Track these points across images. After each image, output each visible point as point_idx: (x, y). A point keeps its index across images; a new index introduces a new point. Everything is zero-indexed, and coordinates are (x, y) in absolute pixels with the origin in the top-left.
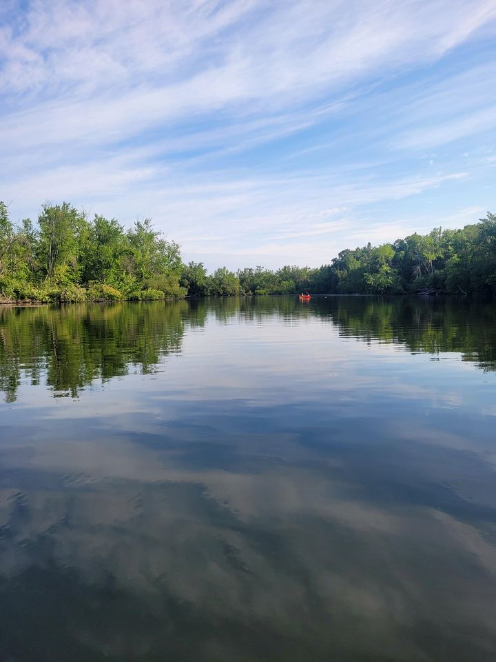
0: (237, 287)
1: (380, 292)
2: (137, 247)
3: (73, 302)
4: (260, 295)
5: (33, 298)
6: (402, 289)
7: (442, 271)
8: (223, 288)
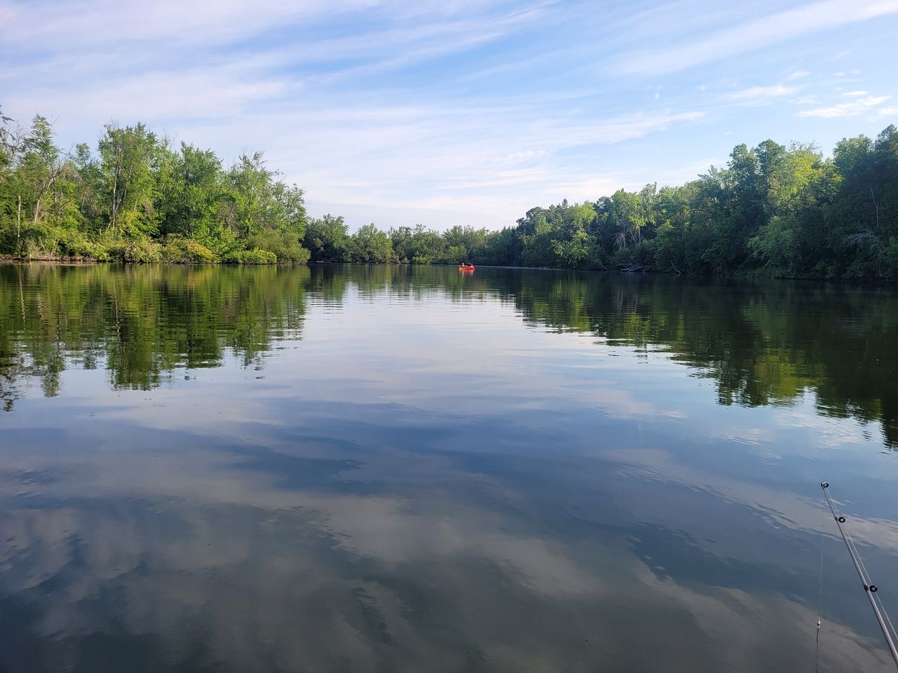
0: (389, 252)
1: (571, 265)
2: (241, 190)
3: (142, 262)
4: (419, 263)
5: (86, 254)
6: (600, 263)
7: (652, 241)
8: (369, 253)
